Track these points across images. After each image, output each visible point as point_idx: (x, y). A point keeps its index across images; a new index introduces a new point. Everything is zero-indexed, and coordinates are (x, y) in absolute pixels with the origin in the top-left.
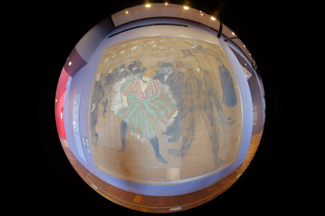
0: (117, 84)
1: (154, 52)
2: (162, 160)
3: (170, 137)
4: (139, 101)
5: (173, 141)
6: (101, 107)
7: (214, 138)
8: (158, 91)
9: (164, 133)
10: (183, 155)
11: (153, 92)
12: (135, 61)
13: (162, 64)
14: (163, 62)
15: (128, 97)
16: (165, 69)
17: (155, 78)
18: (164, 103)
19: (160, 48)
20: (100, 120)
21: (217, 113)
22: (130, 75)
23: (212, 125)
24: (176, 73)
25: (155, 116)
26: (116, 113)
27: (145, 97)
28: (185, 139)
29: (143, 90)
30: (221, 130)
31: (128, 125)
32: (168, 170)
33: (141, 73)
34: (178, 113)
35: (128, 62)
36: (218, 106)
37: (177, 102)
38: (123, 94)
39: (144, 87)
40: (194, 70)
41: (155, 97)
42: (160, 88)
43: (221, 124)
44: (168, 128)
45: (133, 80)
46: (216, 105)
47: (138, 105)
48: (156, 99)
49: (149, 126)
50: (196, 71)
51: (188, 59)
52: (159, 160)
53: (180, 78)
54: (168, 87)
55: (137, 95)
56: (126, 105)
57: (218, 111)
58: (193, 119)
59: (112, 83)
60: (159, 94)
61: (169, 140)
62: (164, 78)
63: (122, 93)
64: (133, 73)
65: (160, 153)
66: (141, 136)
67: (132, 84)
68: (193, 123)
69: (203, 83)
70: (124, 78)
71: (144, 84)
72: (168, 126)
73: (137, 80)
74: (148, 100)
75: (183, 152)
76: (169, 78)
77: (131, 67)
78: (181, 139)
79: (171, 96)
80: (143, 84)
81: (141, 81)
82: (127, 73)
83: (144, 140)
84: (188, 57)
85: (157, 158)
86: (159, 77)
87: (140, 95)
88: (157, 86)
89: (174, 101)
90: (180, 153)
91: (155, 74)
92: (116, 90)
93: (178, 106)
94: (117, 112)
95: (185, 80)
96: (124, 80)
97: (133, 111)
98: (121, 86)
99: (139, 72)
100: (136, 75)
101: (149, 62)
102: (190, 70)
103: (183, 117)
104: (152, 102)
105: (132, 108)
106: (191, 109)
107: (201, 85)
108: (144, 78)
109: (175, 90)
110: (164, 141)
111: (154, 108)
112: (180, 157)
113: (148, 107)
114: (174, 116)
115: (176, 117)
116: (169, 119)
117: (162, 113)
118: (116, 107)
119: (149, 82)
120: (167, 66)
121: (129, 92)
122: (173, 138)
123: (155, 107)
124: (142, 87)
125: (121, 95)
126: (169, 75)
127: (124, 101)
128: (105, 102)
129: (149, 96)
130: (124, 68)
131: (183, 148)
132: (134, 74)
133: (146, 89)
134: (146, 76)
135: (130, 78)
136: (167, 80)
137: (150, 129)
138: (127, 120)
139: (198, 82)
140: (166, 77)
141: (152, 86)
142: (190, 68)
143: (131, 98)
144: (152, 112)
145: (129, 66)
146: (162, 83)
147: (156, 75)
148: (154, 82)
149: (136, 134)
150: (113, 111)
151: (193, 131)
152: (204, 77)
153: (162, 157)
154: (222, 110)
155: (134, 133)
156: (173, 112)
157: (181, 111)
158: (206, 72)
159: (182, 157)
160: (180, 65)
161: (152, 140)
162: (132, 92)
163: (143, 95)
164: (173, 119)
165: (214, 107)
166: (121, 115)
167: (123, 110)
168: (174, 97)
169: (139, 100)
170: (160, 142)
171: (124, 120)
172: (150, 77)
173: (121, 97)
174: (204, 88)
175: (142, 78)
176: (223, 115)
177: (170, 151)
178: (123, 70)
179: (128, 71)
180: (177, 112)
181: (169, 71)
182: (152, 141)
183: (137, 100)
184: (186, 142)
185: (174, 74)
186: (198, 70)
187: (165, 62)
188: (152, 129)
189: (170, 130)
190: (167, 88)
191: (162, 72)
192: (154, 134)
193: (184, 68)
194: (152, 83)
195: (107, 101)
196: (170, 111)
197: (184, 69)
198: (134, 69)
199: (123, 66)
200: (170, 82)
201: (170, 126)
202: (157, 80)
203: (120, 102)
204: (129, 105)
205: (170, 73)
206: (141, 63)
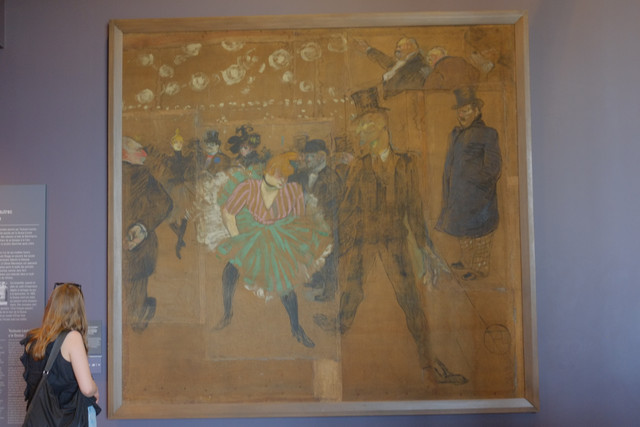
0: (208, 185)
1: (287, 101)
2: (304, 340)
3: (318, 291)
4: (262, 226)
5: (323, 300)
6: (166, 236)
7: (411, 303)
8: (296, 206)
9: (307, 285)
10: (343, 330)
11: (287, 210)
12: (243, 129)
13: (304, 144)
14: (307, 137)
15: (239, 218)
16: (310, 158)
17: (290, 179)
18: (308, 231)
19: (302, 88)
20: (164, 264)
21: (418, 252)
22: (237, 166)
23: (404, 274)
24: (333, 168)
25: (291, 253)
26: (212, 247)
27: (273, 217)
28: (346, 297)
29: (269, 203)
30: (429, 288)
31: (241, 272)
32: (315, 363)
33: (261, 165)
34: (333, 249)
35: (227, 128)
36: (423, 238)
37: (332, 229)
38: (225, 210)
39: (269, 199)
40: (374, 156)
41: (291, 220)
42: (300, 200)
43: (428, 274)
44: (314, 276)
45: (245, 180)
46: (416, 235)
47: (258, 234)
48: (294, 223)
49: (280, 271)
50: (378, 158)
51: (365, 126)
52: (299, 340)
53: (339, 180)
54: (316, 200)
55: (257, 213)
56: (235, 233)
57: (419, 247)
58: (361, 261)
59: (193, 180)
60: (299, 212)
61: (317, 298)
62: (307, 179)
63: (222, 207)
64: (243, 163)
65: (300, 323)
66: (265, 292)
67: (244, 188)
68: (361, 268)
69: (390, 188)
70: (223, 173)
71: (271, 190)
72: (314, 271)
73: (255, 181)
74: (279, 223)
75: (344, 322)
76: (319, 179)
77: (235, 143)
78: (338, 296)
79: (320, 217)
80: (267, 190)
81: (263, 185)
82: (228, 160)
83: (271, 297)
84: (366, 117)
85: (294, 335)
86: (299, 176)
87: (262, 214)
88: (294, 197)
89: (325, 227)
90: (338, 325)
91: (290, 170)
92: (207, 198)
93: (332, 235)
94: (216, 245)
95: (349, 184)
96: (222, 178)
97: (250, 245)
98: (217, 190)
99: (256, 163)
100: (251, 168)
101: (276, 133)
102: (363, 159)
103: (341, 255)
104: (287, 227)
105: (248, 239)
106: (358, 242)
107: (385, 194)
108: (268, 177)
109: (329, 206)
110: (306, 298)
111: (289, 239)
112: (339, 334)
113: (278, 236)
114: (326, 253)
115: (329, 256)
116: (316, 259)
117: (304, 247)
118: (210, 235)
119: (278, 186)
120: (316, 150)
121: (238, 206)
122: (324, 294)
123: (291, 236)
124: (265, 198)
125: (221, 211)
126: (319, 173)
127: (228, 224)
128: (179, 223)
129: (279, 216)
130: (218, 143)
131: (341, 314)
132: (247, 166)
133: (274, 202)
134: (273, 174)
135: (238, 172)
136: (315, 184)
137: (282, 277)
138: (237, 262)
139: (379, 185)
140: (313, 177)
141: (285, 197)
142: (365, 154)
143: (244, 219)
144: (286, 246)
145: (230, 141)
146: (304, 190)
147: (292, 172)
148: (288, 187)
149: (255, 287)
150: (204, 245)
151: (361, 284)
152: (396, 172)
153: (303, 332)
154: (431, 245)
155: (253, 285)
156: (323, 247)
157: (338, 244)
158: (406, 158)
159: (342, 333)
160: (343, 144)
161: (286, 297)
162: (248, 207)
163: (268, 214)
164: (324, 260)
165: (411, 238)
166: (224, 252)
167: (229, 242)
168: (325, 218)
169: (261, 223)
170: (299, 301)
171: (232, 262)
172: (280, 176)
173: (222, 216)
174: (390, 198)
175: (264, 177)
176: (433, 256)
177: (319, 320)
178: (214, 149)
179: (229, 153)
180: (330, 247)
181: (320, 164)
182: (285, 299)
183: (257, 224)
184: (347, 303)
185: (328, 170)
186: (384, 155)
187: (311, 138)
188: (285, 277)
189: (319, 279)
190: (313, 200)
191: (304, 165)
192: (289, 285)
193: (352, 152)
194: (285, 189)
195: (184, 222)
196: (317, 245)
197: (351, 157)
198: (245, 151)
199: (213, 138)
200: (321, 190)
201: (317, 272)
202: (294, 183)
203: (220, 225)
204: (240, 233)
205: (320, 168)
206: (257, 136)
